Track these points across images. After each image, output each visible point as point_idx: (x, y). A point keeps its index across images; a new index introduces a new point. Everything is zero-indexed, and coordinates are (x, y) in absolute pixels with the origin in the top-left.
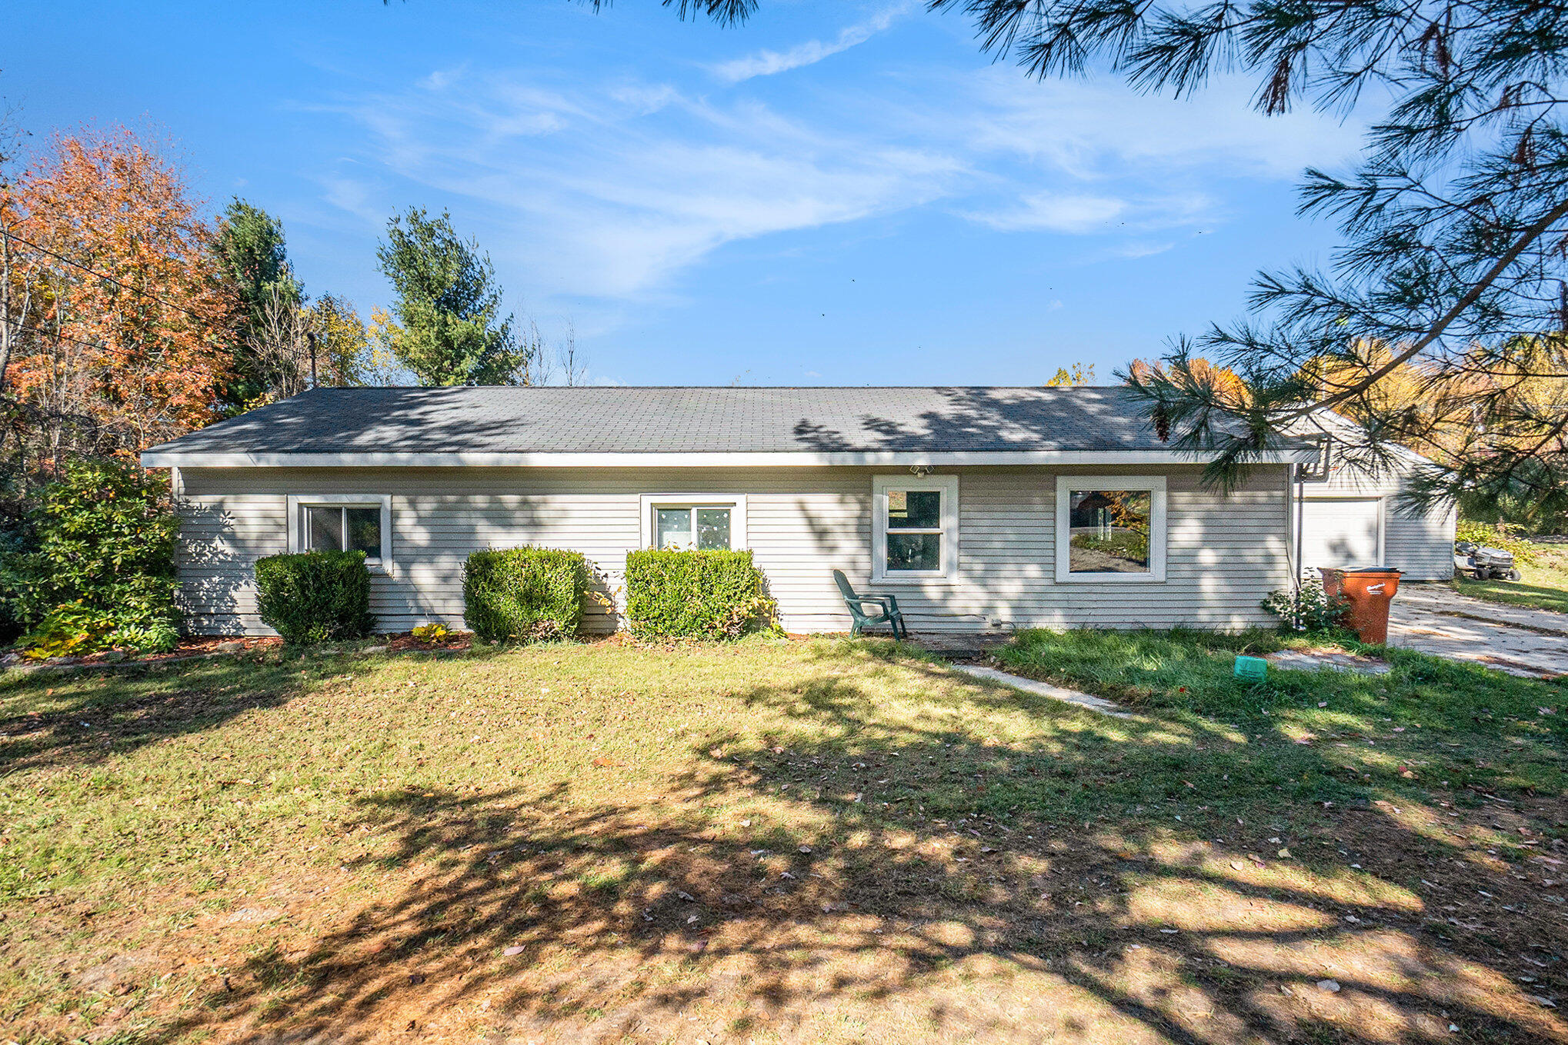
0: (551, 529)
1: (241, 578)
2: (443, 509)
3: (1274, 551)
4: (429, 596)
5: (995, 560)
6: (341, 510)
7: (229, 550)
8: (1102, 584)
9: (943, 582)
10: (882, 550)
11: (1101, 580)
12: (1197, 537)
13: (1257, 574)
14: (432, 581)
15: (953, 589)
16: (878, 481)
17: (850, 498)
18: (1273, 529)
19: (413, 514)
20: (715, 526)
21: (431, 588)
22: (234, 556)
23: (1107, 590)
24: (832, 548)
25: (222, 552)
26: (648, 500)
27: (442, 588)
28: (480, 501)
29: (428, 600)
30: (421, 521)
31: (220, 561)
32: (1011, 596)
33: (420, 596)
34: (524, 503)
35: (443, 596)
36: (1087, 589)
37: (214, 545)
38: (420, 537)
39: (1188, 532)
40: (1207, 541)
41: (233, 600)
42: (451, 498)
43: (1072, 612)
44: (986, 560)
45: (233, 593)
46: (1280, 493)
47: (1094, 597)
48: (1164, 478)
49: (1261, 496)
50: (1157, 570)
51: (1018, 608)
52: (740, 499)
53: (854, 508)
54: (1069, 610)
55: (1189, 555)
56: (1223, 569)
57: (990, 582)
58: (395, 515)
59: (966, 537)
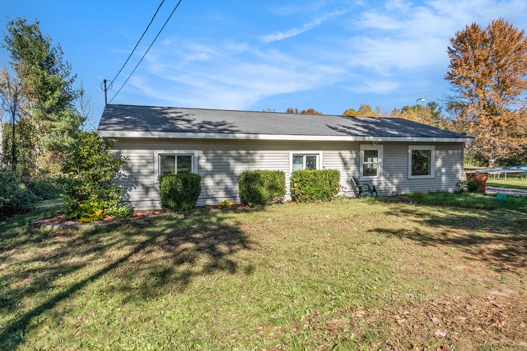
0: (257, 164)
1: (132, 186)
2: (216, 155)
3: (459, 168)
4: (212, 191)
5: (392, 172)
6: (175, 156)
7: (127, 174)
8: (419, 179)
9: (379, 180)
10: (362, 170)
11: (419, 178)
12: (441, 164)
13: (453, 175)
14: (212, 184)
15: (381, 182)
16: (362, 146)
17: (353, 152)
18: (459, 162)
19: (205, 158)
20: (311, 162)
21: (212, 187)
22: (129, 176)
23: (421, 181)
24: (348, 169)
25: (123, 175)
26: (292, 153)
27: (216, 187)
28: (233, 153)
29: (211, 192)
30: (208, 160)
31: (123, 179)
32: (396, 184)
33: (208, 191)
34: (248, 153)
35: (217, 190)
36: (415, 181)
37: (119, 172)
38: (209, 167)
39: (439, 163)
40: (443, 166)
41: (128, 196)
42: (220, 152)
43: (412, 188)
44: (390, 172)
45: (129, 193)
46: (460, 151)
47: (417, 183)
48: (434, 146)
49: (456, 152)
50: (432, 175)
51: (398, 187)
52: (321, 152)
53: (354, 156)
54: (411, 187)
55: (439, 170)
56: (447, 174)
57: (391, 179)
58: (199, 158)
59: (386, 165)
